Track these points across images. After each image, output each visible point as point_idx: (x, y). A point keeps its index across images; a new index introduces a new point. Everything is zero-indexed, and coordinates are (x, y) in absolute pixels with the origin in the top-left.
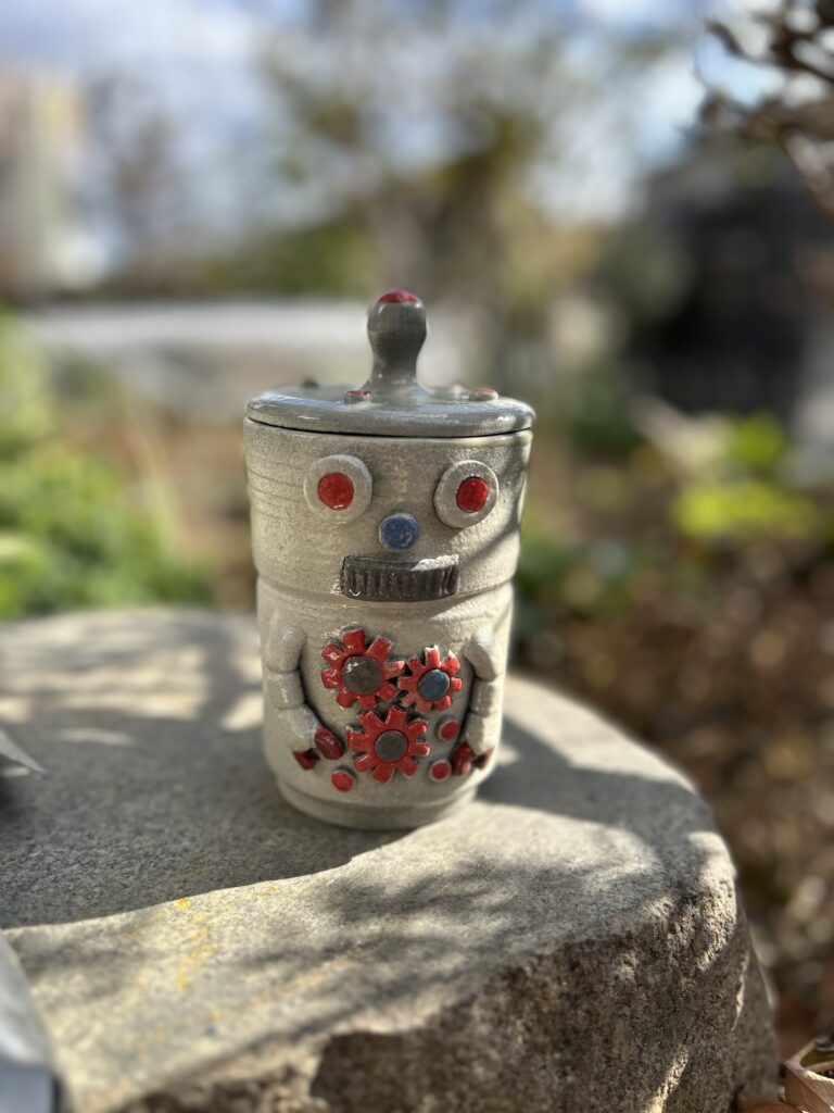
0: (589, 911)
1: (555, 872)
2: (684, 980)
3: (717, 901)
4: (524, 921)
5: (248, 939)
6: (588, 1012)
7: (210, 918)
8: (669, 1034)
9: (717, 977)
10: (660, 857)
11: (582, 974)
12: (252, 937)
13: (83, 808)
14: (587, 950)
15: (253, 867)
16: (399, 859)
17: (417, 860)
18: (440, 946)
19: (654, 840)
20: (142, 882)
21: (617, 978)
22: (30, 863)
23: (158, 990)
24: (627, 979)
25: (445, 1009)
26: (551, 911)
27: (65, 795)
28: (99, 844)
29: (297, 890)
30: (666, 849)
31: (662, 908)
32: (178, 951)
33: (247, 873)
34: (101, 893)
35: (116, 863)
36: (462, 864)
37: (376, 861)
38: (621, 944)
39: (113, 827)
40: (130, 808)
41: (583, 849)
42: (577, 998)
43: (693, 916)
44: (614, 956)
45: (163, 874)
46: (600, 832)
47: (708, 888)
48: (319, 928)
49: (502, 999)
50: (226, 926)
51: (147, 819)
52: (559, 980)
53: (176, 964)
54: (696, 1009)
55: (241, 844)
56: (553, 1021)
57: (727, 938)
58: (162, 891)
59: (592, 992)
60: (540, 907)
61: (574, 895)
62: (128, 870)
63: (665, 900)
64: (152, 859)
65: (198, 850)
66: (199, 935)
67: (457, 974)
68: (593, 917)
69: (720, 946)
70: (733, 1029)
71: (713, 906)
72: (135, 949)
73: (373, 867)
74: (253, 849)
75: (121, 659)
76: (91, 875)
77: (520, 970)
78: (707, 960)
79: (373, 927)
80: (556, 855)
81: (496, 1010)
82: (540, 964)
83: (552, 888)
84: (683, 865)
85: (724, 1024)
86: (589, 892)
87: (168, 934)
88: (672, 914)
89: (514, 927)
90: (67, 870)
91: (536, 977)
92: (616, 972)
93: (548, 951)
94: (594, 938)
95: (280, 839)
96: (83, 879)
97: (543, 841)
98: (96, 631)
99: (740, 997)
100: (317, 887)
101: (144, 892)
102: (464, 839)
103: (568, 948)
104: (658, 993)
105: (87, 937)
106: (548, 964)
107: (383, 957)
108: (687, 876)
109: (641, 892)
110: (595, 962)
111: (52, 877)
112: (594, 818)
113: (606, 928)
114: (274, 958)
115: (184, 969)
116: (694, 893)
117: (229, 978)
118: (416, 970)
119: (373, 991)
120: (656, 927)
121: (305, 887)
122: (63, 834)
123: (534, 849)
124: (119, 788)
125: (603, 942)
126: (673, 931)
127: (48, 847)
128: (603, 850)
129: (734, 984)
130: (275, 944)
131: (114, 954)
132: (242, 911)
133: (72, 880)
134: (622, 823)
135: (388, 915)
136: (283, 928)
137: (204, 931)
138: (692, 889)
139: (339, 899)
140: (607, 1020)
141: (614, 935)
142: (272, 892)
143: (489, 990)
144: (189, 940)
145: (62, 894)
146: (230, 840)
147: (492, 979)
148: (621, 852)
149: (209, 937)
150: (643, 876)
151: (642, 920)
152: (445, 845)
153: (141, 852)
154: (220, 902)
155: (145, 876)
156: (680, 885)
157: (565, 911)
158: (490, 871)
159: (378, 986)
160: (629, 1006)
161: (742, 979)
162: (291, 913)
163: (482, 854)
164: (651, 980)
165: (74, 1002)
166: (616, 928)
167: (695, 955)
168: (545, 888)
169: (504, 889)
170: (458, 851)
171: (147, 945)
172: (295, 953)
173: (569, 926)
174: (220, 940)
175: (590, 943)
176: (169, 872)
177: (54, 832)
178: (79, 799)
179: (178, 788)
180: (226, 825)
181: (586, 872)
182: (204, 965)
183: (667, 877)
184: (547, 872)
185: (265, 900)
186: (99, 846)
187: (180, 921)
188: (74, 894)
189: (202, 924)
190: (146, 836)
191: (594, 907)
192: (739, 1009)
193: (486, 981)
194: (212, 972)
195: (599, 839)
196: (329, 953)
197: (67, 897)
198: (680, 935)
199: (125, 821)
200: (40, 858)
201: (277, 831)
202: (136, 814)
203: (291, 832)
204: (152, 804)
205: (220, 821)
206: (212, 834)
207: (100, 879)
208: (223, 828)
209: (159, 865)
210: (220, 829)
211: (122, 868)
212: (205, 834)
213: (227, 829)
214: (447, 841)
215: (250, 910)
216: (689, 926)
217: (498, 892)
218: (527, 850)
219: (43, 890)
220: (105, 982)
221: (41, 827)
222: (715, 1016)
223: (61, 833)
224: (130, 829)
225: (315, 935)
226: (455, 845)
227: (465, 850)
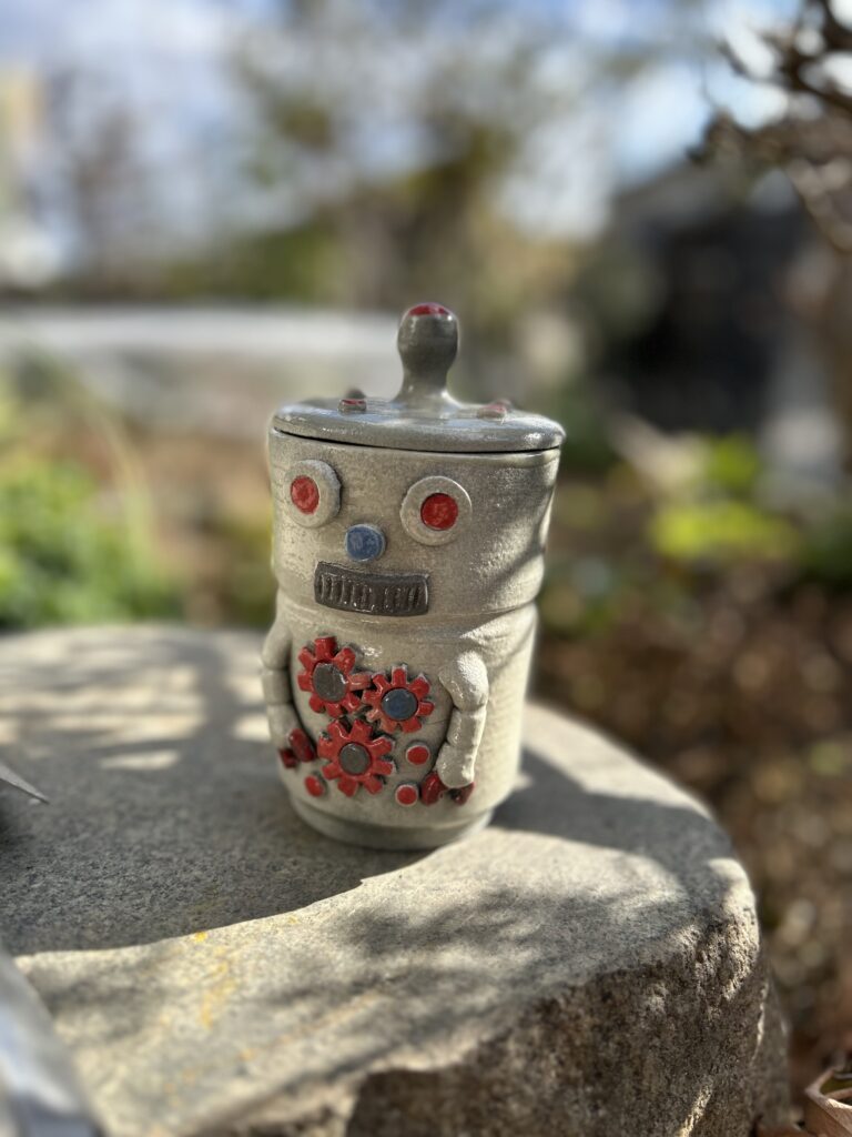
0: (618, 941)
1: (580, 901)
2: (710, 1010)
3: (742, 929)
5: (272, 974)
6: (619, 1044)
7: (230, 951)
8: (695, 1065)
9: (741, 1005)
10: (683, 884)
11: (614, 1006)
12: (276, 971)
13: (84, 836)
14: (619, 981)
15: (269, 898)
16: (420, 888)
17: (439, 889)
18: (468, 981)
19: (675, 866)
20: (155, 914)
21: (648, 1009)
22: (32, 895)
23: (182, 1029)
24: (657, 1010)
25: (482, 1044)
26: (579, 941)
27: (63, 822)
29: (318, 921)
30: (688, 876)
31: (689, 936)
32: (199, 987)
33: (265, 904)
34: (112, 926)
35: (125, 894)
36: (484, 893)
37: (397, 890)
38: (651, 974)
39: (118, 855)
40: (134, 835)
41: (606, 877)
42: (609, 1030)
43: (719, 944)
44: (644, 987)
45: (176, 905)
46: (620, 859)
47: (733, 915)
48: (344, 962)
49: (536, 1032)
50: (246, 960)
51: (153, 847)
52: (591, 1012)
53: (199, 1001)
54: (721, 1039)
55: (255, 873)
56: (585, 1053)
57: (750, 966)
58: (176, 923)
59: (623, 1023)
60: (568, 936)
61: (601, 924)
62: (138, 901)
63: (692, 928)
64: (163, 889)
65: (209, 880)
66: (220, 970)
67: (491, 1009)
68: (623, 946)
69: (745, 975)
70: (754, 1058)
71: (738, 933)
72: (154, 985)
73: (394, 897)
74: (268, 878)
75: (109, 678)
76: (100, 907)
77: (554, 1002)
78: (733, 989)
79: (399, 961)
80: (579, 883)
81: (530, 1044)
82: (573, 996)
83: (578, 917)
84: (706, 891)
85: (746, 1052)
86: (616, 921)
87: (187, 969)
88: (699, 943)
89: (544, 958)
90: (73, 902)
91: (570, 1009)
92: (647, 1003)
93: (580, 983)
94: (626, 968)
95: (295, 868)
96: (91, 912)
97: (565, 869)
98: (79, 649)
99: (760, 1025)
100: (339, 918)
101: (157, 925)
102: (484, 867)
103: (600, 979)
104: (686, 1023)
105: (101, 973)
106: (580, 995)
107: (414, 991)
108: (712, 903)
109: (667, 920)
110: (627, 993)
111: (58, 910)
112: (613, 844)
113: (637, 958)
114: (302, 994)
115: (207, 1006)
116: (720, 921)
117: (257, 1016)
118: (448, 1004)
119: (407, 1026)
120: (685, 956)
121: (325, 918)
122: (65, 863)
123: (556, 877)
124: (121, 815)
125: (634, 972)
126: (700, 960)
127: (50, 877)
128: (625, 877)
129: (756, 1012)
130: (301, 978)
131: (132, 991)
132: (262, 944)
133: (80, 913)
134: (642, 849)
135: (415, 946)
136: (306, 962)
137: (225, 965)
138: (717, 916)
139: (363, 930)
140: (638, 1052)
141: (645, 965)
142: (292, 924)
143: (524, 1023)
144: (210, 976)
145: (71, 928)
146: (243, 869)
147: (527, 1013)
148: (643, 879)
149: (231, 971)
150: (669, 904)
151: (670, 949)
152: (465, 874)
153: (150, 881)
154: (239, 935)
155: (157, 908)
156: (706, 913)
157: (594, 941)
158: (514, 900)
159: (412, 1021)
160: (659, 1037)
161: (762, 1007)
162: (313, 946)
163: (503, 882)
164: (680, 1010)
165: (94, 1043)
166: (647, 958)
167: (721, 984)
168: (571, 917)
169: (530, 918)
170: (479, 879)
171: (165, 982)
172: (323, 988)
173: (600, 956)
174: (242, 975)
175: (621, 973)
176: (181, 903)
177: (55, 862)
178: (79, 827)
179: (183, 814)
180: (237, 853)
181: (611, 900)
182: (229, 1002)
183: (692, 905)
184: (572, 900)
185: (285, 931)
186: (105, 876)
187: (200, 955)
188: (83, 928)
189: (222, 958)
190: (154, 866)
191: (623, 936)
192: (760, 1037)
193: (521, 1014)
194: (237, 1009)
195: (620, 867)
196: (359, 987)
197: (76, 931)
198: (707, 963)
199: (130, 850)
200: (43, 889)
201: (291, 859)
202: (141, 842)
203: (306, 860)
204: (157, 832)
205: (230, 850)
206: (223, 862)
207: (109, 912)
208: (235, 857)
209: (171, 896)
210: (231, 857)
211: (131, 899)
212: (216, 864)
213: (239, 857)
214: (467, 868)
215: (271, 942)
216: (715, 954)
217: (525, 922)
218: (550, 877)
219: (50, 923)
220: (125, 1022)
221: (40, 856)
222: (738, 1045)
223: (63, 863)
224: (136, 858)
225: (341, 968)
226: (475, 873)
227: (487, 878)
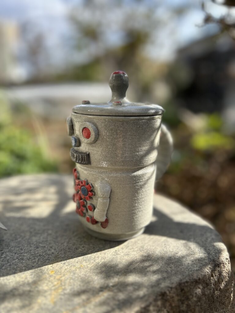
0: (186, 271)
1: (173, 258)
2: (216, 292)
3: (225, 265)
4: (165, 275)
5: (74, 285)
7: (61, 277)
8: (212, 309)
9: (226, 289)
10: (206, 251)
11: (185, 293)
12: (75, 284)
13: (19, 240)
14: (186, 284)
16: (122, 254)
17: (128, 255)
18: (138, 286)
19: (203, 245)
20: (39, 265)
21: (196, 293)
22: (2, 259)
23: (45, 304)
24: (199, 293)
25: (142, 308)
26: (173, 271)
27: (13, 235)
28: (24, 252)
29: (90, 266)
30: (207, 248)
31: (209, 269)
32: (51, 290)
35: (30, 258)
36: (142, 256)
37: (115, 255)
38: (197, 282)
39: (29, 246)
40: (34, 239)
41: (181, 249)
42: (183, 300)
43: (218, 271)
44: (195, 286)
45: (46, 262)
46: (186, 243)
47: (222, 261)
48: (97, 281)
49: (159, 303)
50: (67, 280)
51: (40, 243)
52: (178, 295)
53: (51, 294)
54: (219, 300)
55: (71, 250)
56: (176, 309)
57: (228, 277)
59: (188, 298)
60: (169, 269)
61: (180, 265)
62: (34, 261)
63: (209, 266)
64: (42, 257)
65: (57, 253)
66: (58, 283)
67: (144, 296)
68: (187, 273)
69: (227, 280)
70: (230, 305)
71: (224, 267)
72: (36, 289)
73: (114, 258)
74: (75, 252)
75: (31, 190)
76: (22, 263)
77: (165, 293)
78: (223, 285)
79: (115, 280)
80: (173, 252)
81: (158, 306)
82: (171, 290)
83: (173, 263)
84: (213, 253)
85: (228, 304)
86: (185, 264)
87: (47, 284)
88: (212, 271)
89: (161, 277)
90: (14, 261)
91: (171, 295)
92: (196, 291)
93: (174, 286)
94: (188, 280)
95: (83, 249)
96: (19, 265)
97: (168, 247)
98: (23, 182)
99: (232, 295)
100: (96, 265)
102: (142, 247)
103: (180, 284)
104: (209, 297)
105: (21, 285)
106: (174, 290)
107: (120, 291)
108: (215, 257)
109: (202, 263)
110: (189, 289)
111: (9, 264)
112: (183, 239)
113: (192, 277)
114: (83, 292)
115: (53, 296)
116: (218, 263)
117: (69, 300)
118: (131, 294)
119: (117, 303)
120: (207, 276)
121: (92, 265)
123: (165, 250)
124: (31, 232)
125: (191, 282)
126: (212, 276)
127: (8, 253)
128: (187, 249)
129: (231, 291)
130: (83, 286)
131: (30, 291)
132: (72, 274)
133: (16, 265)
134: (192, 240)
135: (120, 274)
136: (86, 281)
137: (59, 282)
138: (218, 262)
139: (104, 269)
140: (193, 307)
141: (195, 279)
142: (81, 267)
143: (156, 300)
144: (54, 286)
145: (12, 270)
146: (67, 249)
147: (156, 297)
148: (193, 249)
149: (61, 284)
150: (202, 258)
151: (203, 274)
152: (136, 249)
153: (38, 254)
154: (65, 271)
155: (39, 263)
156: (214, 261)
157: (178, 271)
158: (152, 258)
159: (119, 301)
161: (232, 289)
162: (88, 275)
163: (148, 252)
164: (206, 293)
165: (16, 309)
166: (195, 277)
167: (219, 284)
168: (170, 263)
169: (157, 264)
170: (141, 251)
171: (40, 288)
172: (90, 289)
173: (180, 276)
174: (65, 285)
175: (187, 282)
177: (10, 248)
178: (18, 237)
179: (50, 232)
181: (183, 257)
182: (60, 295)
183: (209, 258)
184: (170, 257)
185: (79, 270)
186: (25, 253)
187: (52, 279)
188: (16, 270)
189: (59, 280)
190: (40, 249)
191: (187, 269)
192: (232, 299)
193: (154, 297)
194: (63, 297)
195: (185, 246)
196: (102, 289)
198: (215, 277)
199: (33, 244)
200: (5, 257)
201: (82, 246)
202: (36, 241)
203: (87, 246)
204: (42, 237)
205: (64, 243)
206: (61, 247)
207: (25, 264)
208: (65, 245)
209: (44, 259)
210: (64, 245)
211: (32, 260)
212: (59, 248)
213: (66, 245)
214: (137, 247)
215: (74, 274)
216: (217, 274)
217: (156, 266)
218: (163, 250)
219: (6, 268)
220: (27, 302)
221: (5, 246)
222: (225, 302)
223: (12, 248)
224: (34, 246)
225: (96, 282)
226: (140, 249)
227: (143, 251)
